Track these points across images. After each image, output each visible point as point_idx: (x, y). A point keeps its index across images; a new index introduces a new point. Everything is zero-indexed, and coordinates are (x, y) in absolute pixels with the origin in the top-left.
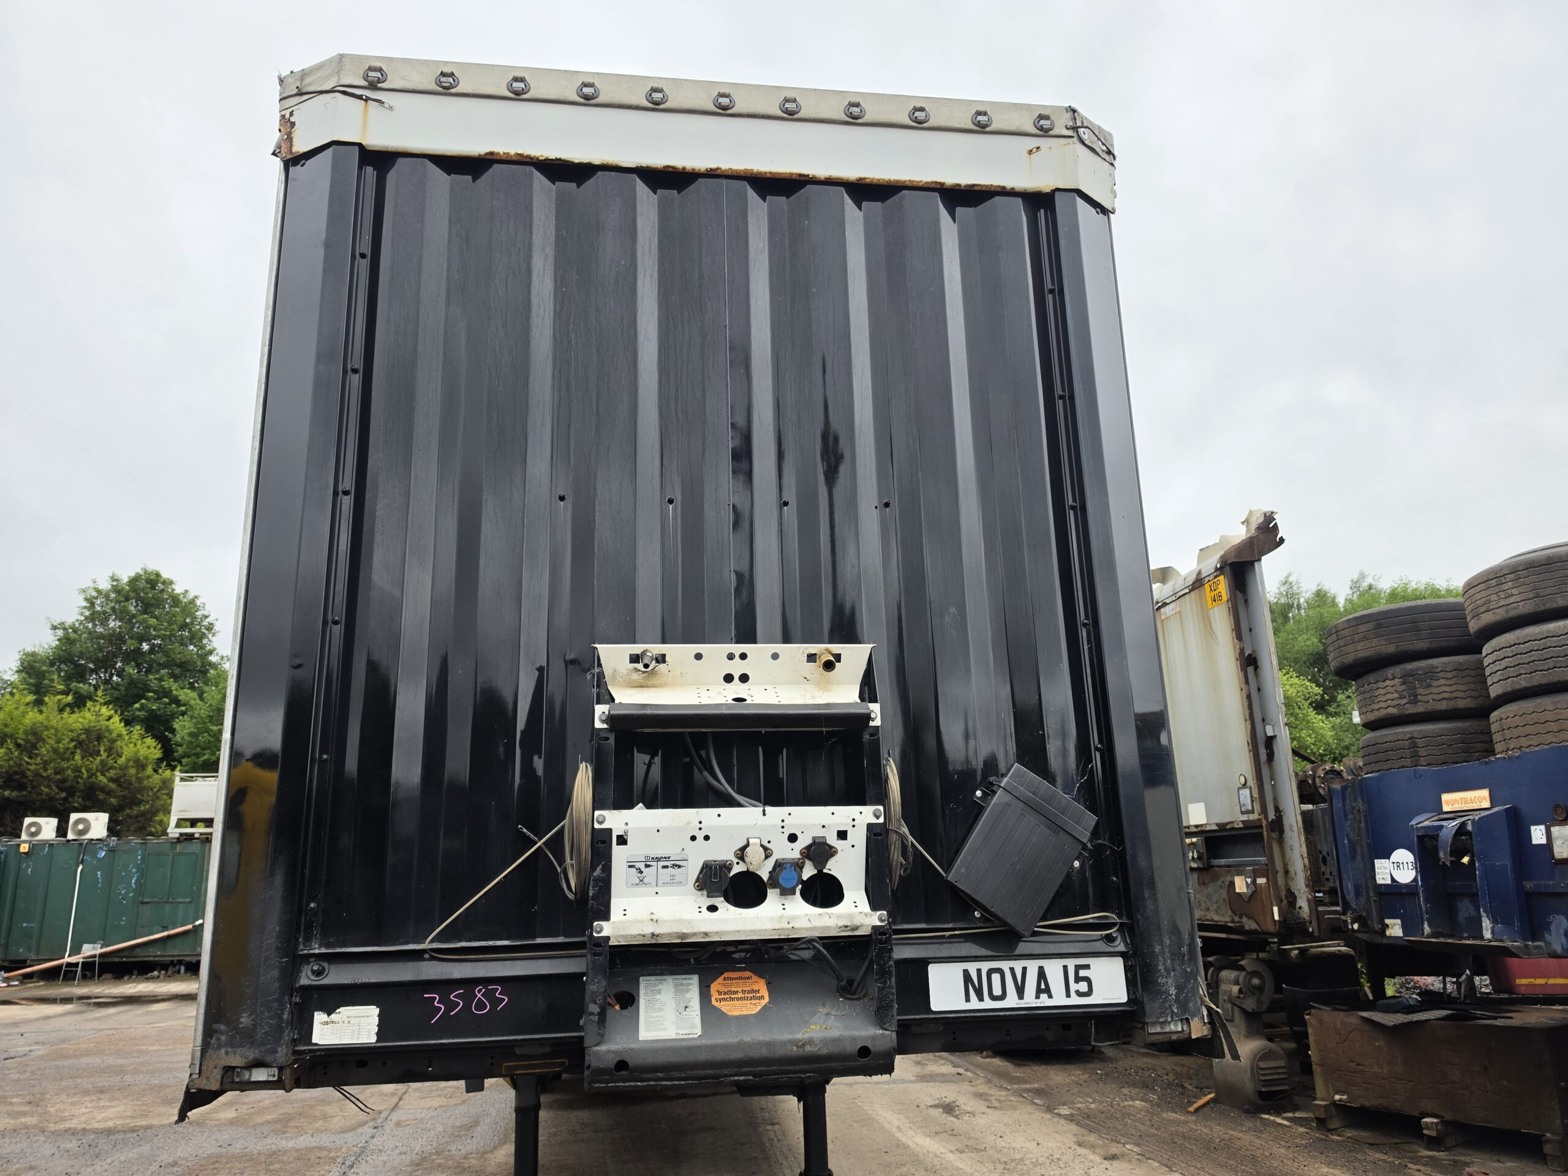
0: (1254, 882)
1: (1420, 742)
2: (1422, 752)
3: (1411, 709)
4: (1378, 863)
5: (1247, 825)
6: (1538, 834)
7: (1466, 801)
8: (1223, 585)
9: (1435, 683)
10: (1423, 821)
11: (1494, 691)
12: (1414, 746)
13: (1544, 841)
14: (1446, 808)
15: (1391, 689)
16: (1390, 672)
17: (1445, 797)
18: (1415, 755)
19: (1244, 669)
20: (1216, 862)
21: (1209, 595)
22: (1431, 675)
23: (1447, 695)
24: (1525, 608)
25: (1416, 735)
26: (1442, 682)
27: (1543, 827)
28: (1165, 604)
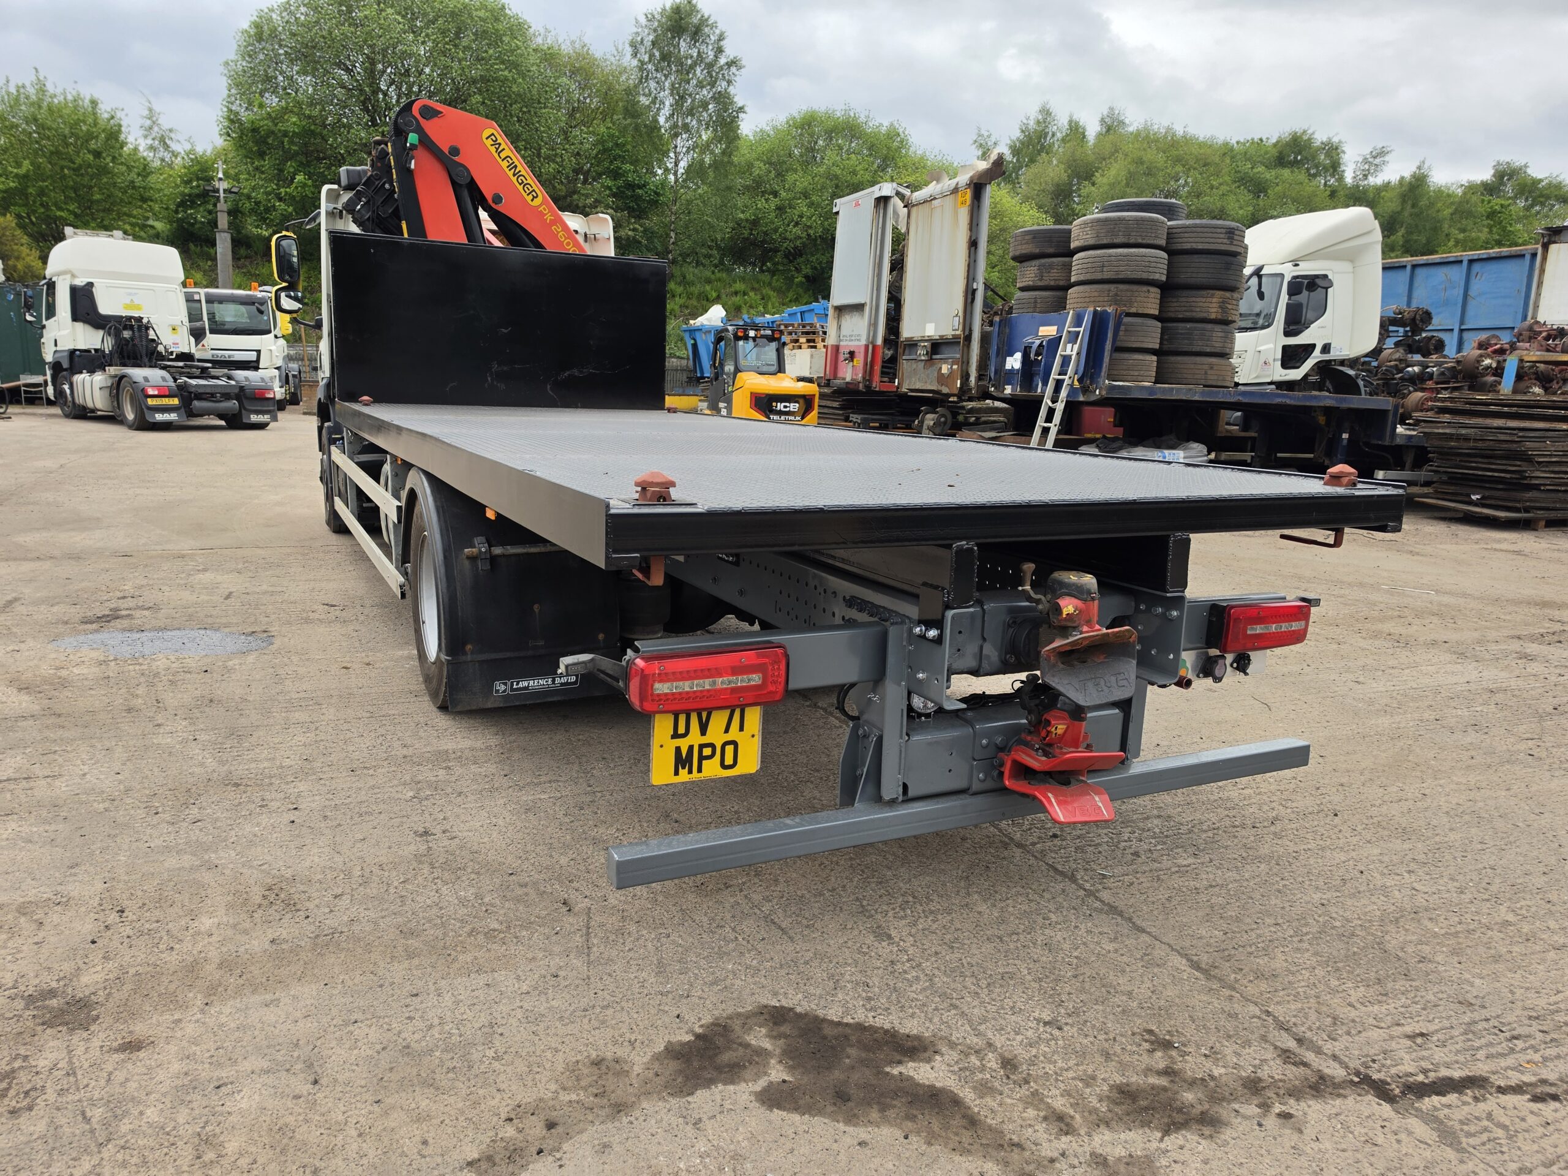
0: (951, 368)
1: (1038, 300)
2: (1038, 305)
3: (1040, 284)
4: (1008, 359)
5: (955, 337)
7: (1047, 331)
8: (969, 195)
9: (1051, 271)
10: (1028, 340)
11: (1073, 279)
12: (1036, 302)
14: (1039, 334)
16: (1034, 263)
17: (1041, 328)
18: (1035, 307)
19: (969, 249)
20: (934, 357)
21: (960, 199)
22: (1051, 266)
23: (1053, 278)
24: (1091, 242)
25: (1037, 296)
26: (1053, 270)
28: (935, 199)
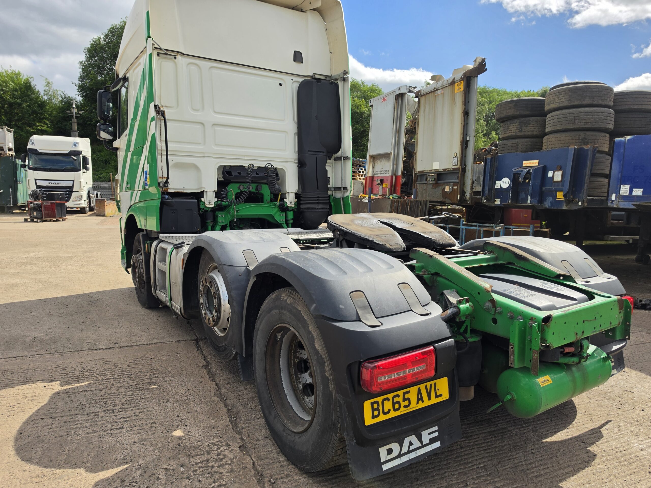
0: (453, 188)
1: (520, 145)
2: (520, 148)
4: (497, 182)
5: (454, 169)
6: (550, 174)
7: (531, 163)
8: (462, 85)
9: (529, 126)
10: (516, 169)
12: (517, 145)
13: (551, 176)
14: (524, 165)
15: (514, 126)
16: (515, 121)
17: (524, 162)
19: (464, 116)
20: (439, 182)
21: (456, 88)
22: (528, 123)
23: (531, 130)
25: (519, 142)
26: (531, 125)
27: (552, 172)
28: (438, 90)
